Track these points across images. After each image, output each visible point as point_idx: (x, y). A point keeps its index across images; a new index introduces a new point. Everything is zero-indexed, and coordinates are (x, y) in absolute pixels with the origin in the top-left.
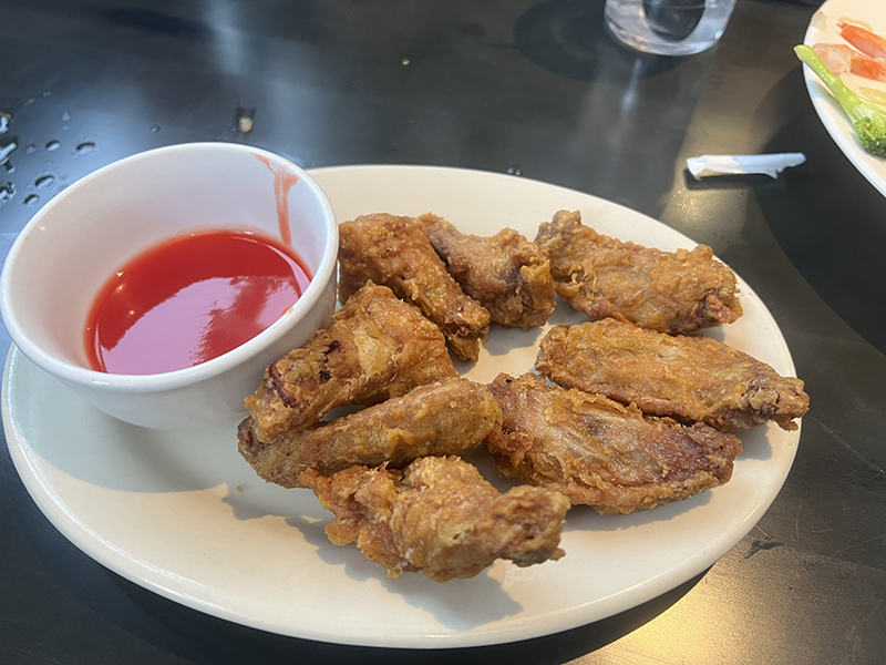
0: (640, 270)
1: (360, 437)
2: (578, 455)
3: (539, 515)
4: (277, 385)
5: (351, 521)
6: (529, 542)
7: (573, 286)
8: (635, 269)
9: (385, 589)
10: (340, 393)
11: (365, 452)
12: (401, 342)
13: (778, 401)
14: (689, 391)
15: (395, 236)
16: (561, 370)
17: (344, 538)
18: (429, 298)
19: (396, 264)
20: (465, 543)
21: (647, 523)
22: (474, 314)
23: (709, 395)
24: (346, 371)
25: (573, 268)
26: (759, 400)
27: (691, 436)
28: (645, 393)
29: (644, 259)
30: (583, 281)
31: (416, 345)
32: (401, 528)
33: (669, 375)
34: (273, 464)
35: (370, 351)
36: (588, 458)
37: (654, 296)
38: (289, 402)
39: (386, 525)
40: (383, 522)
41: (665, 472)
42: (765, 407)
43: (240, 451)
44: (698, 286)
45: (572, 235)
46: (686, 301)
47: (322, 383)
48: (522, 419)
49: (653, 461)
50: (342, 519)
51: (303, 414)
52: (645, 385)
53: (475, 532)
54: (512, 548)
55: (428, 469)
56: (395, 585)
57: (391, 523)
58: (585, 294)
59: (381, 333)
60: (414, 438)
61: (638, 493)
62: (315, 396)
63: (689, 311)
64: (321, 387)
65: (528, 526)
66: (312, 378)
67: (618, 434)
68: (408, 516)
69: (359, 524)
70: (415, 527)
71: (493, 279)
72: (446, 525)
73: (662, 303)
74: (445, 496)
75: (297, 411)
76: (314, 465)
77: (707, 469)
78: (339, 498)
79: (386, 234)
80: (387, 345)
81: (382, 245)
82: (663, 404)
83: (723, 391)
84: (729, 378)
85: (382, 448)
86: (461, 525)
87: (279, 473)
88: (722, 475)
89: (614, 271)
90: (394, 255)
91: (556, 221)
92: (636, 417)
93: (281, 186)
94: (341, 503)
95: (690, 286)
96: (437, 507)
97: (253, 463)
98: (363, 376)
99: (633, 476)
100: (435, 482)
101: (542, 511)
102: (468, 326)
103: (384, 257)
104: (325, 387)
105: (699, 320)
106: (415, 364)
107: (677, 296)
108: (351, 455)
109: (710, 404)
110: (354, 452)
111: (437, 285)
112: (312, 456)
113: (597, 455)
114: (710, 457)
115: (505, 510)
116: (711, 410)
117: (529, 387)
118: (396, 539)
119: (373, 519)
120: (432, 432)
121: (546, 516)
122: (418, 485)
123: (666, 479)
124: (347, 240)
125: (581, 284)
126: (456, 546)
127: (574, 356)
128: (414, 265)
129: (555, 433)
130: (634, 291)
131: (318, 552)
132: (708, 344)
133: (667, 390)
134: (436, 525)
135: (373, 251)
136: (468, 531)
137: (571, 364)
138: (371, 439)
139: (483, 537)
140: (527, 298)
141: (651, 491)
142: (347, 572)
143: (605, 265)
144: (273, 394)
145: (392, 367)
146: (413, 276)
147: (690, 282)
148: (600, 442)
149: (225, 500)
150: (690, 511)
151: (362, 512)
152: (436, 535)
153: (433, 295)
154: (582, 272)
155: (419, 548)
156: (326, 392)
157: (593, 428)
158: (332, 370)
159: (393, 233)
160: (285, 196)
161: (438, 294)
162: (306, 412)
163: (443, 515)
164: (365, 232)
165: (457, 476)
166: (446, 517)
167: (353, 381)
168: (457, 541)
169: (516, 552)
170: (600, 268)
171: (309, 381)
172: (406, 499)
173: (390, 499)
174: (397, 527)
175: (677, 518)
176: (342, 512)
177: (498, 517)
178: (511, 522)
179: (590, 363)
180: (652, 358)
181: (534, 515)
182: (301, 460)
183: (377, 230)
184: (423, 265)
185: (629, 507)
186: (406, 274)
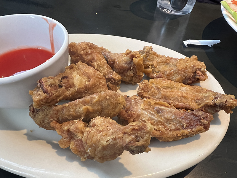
0: (173, 64)
1: (73, 109)
2: (153, 119)
3: (141, 132)
4: (42, 86)
5: (68, 139)
6: (137, 143)
7: (150, 69)
8: (171, 64)
9: (80, 165)
10: (66, 93)
11: (74, 114)
12: (90, 78)
13: (226, 102)
14: (192, 100)
15: (90, 48)
16: (146, 94)
17: (65, 145)
18: (101, 69)
19: (89, 57)
20: (111, 143)
21: (177, 145)
22: (116, 76)
23: (199, 101)
24: (68, 86)
25: (150, 64)
26: (219, 101)
27: (195, 113)
28: (176, 102)
29: (174, 61)
30: (153, 68)
31: (95, 79)
32: (86, 140)
33: (184, 95)
34: (41, 119)
35: (78, 79)
36: (157, 120)
37: (178, 72)
38: (45, 92)
39: (81, 140)
40: (80, 139)
41: (185, 126)
42: (221, 104)
43: (30, 115)
44: (193, 68)
45: (150, 53)
46: (189, 72)
47: (59, 88)
48: (133, 108)
49: (180, 123)
50: (65, 138)
51: (51, 97)
52: (176, 98)
53: (115, 139)
54: (130, 145)
55: (98, 120)
56: (84, 164)
57: (83, 139)
58: (154, 72)
59: (83, 74)
60: (93, 110)
61: (175, 133)
62: (56, 92)
63: (190, 76)
64: (59, 90)
65: (137, 137)
66: (55, 86)
67: (167, 113)
68: (89, 135)
69: (71, 140)
70: (92, 140)
71: (123, 64)
72: (104, 137)
73: (180, 74)
74: (103, 128)
75: (48, 96)
76: (56, 119)
77: (201, 125)
78: (64, 130)
79: (87, 47)
80: (84, 79)
81: (85, 50)
82: (182, 105)
83: (205, 99)
84: (207, 95)
85: (81, 113)
86: (110, 137)
87: (43, 122)
88: (206, 128)
89: (163, 64)
90: (89, 54)
91: (144, 49)
92: (173, 108)
93: (51, 29)
94: (64, 132)
95: (190, 68)
96: (100, 131)
97: (34, 119)
98: (75, 88)
99: (173, 127)
100: (100, 124)
101: (143, 130)
102: (114, 79)
103: (86, 55)
104: (61, 90)
105: (193, 80)
106: (95, 87)
107: (186, 71)
108: (69, 116)
109: (199, 105)
110: (70, 115)
111: (104, 65)
112: (55, 116)
113: (160, 120)
114: (202, 120)
115: (128, 130)
116: (200, 106)
117: (135, 99)
118: (84, 145)
119: (76, 138)
120: (100, 107)
121: (144, 132)
122: (94, 125)
123: (185, 128)
124: (73, 48)
125: (153, 69)
126: (108, 145)
127: (151, 89)
128: (96, 58)
129: (145, 112)
130: (171, 70)
131: (56, 152)
132: (196, 87)
133: (184, 100)
134: (100, 138)
135: (82, 52)
136: (112, 139)
137: (150, 92)
138: (77, 110)
139: (118, 141)
140: (135, 71)
141: (180, 132)
142: (66, 159)
143: (161, 63)
144: (40, 89)
145: (86, 87)
146: (96, 62)
147: (190, 66)
148: (161, 116)
149: (25, 134)
150: (193, 142)
151: (73, 136)
152: (100, 141)
153: (102, 68)
154: (153, 65)
155: (93, 148)
156: (60, 92)
157: (158, 111)
158: (63, 85)
159: (89, 47)
160: (52, 32)
161: (104, 68)
162: (52, 97)
163: (102, 134)
164: (80, 46)
165: (109, 122)
166: (104, 135)
167: (71, 89)
168: (108, 143)
169: (132, 146)
170: (159, 63)
171: (54, 87)
172: (89, 130)
173: (83, 130)
174: (85, 140)
175: (188, 144)
176: (65, 136)
177: (125, 133)
178: (130, 135)
179: (156, 91)
180: (178, 90)
181: (139, 132)
182: (51, 117)
183: (83, 46)
184: (99, 58)
185: (172, 138)
186: (93, 61)
